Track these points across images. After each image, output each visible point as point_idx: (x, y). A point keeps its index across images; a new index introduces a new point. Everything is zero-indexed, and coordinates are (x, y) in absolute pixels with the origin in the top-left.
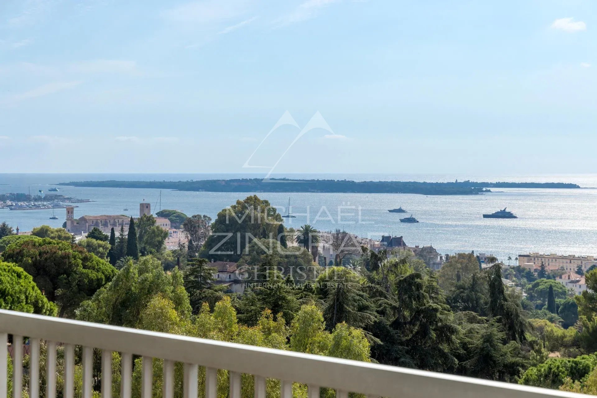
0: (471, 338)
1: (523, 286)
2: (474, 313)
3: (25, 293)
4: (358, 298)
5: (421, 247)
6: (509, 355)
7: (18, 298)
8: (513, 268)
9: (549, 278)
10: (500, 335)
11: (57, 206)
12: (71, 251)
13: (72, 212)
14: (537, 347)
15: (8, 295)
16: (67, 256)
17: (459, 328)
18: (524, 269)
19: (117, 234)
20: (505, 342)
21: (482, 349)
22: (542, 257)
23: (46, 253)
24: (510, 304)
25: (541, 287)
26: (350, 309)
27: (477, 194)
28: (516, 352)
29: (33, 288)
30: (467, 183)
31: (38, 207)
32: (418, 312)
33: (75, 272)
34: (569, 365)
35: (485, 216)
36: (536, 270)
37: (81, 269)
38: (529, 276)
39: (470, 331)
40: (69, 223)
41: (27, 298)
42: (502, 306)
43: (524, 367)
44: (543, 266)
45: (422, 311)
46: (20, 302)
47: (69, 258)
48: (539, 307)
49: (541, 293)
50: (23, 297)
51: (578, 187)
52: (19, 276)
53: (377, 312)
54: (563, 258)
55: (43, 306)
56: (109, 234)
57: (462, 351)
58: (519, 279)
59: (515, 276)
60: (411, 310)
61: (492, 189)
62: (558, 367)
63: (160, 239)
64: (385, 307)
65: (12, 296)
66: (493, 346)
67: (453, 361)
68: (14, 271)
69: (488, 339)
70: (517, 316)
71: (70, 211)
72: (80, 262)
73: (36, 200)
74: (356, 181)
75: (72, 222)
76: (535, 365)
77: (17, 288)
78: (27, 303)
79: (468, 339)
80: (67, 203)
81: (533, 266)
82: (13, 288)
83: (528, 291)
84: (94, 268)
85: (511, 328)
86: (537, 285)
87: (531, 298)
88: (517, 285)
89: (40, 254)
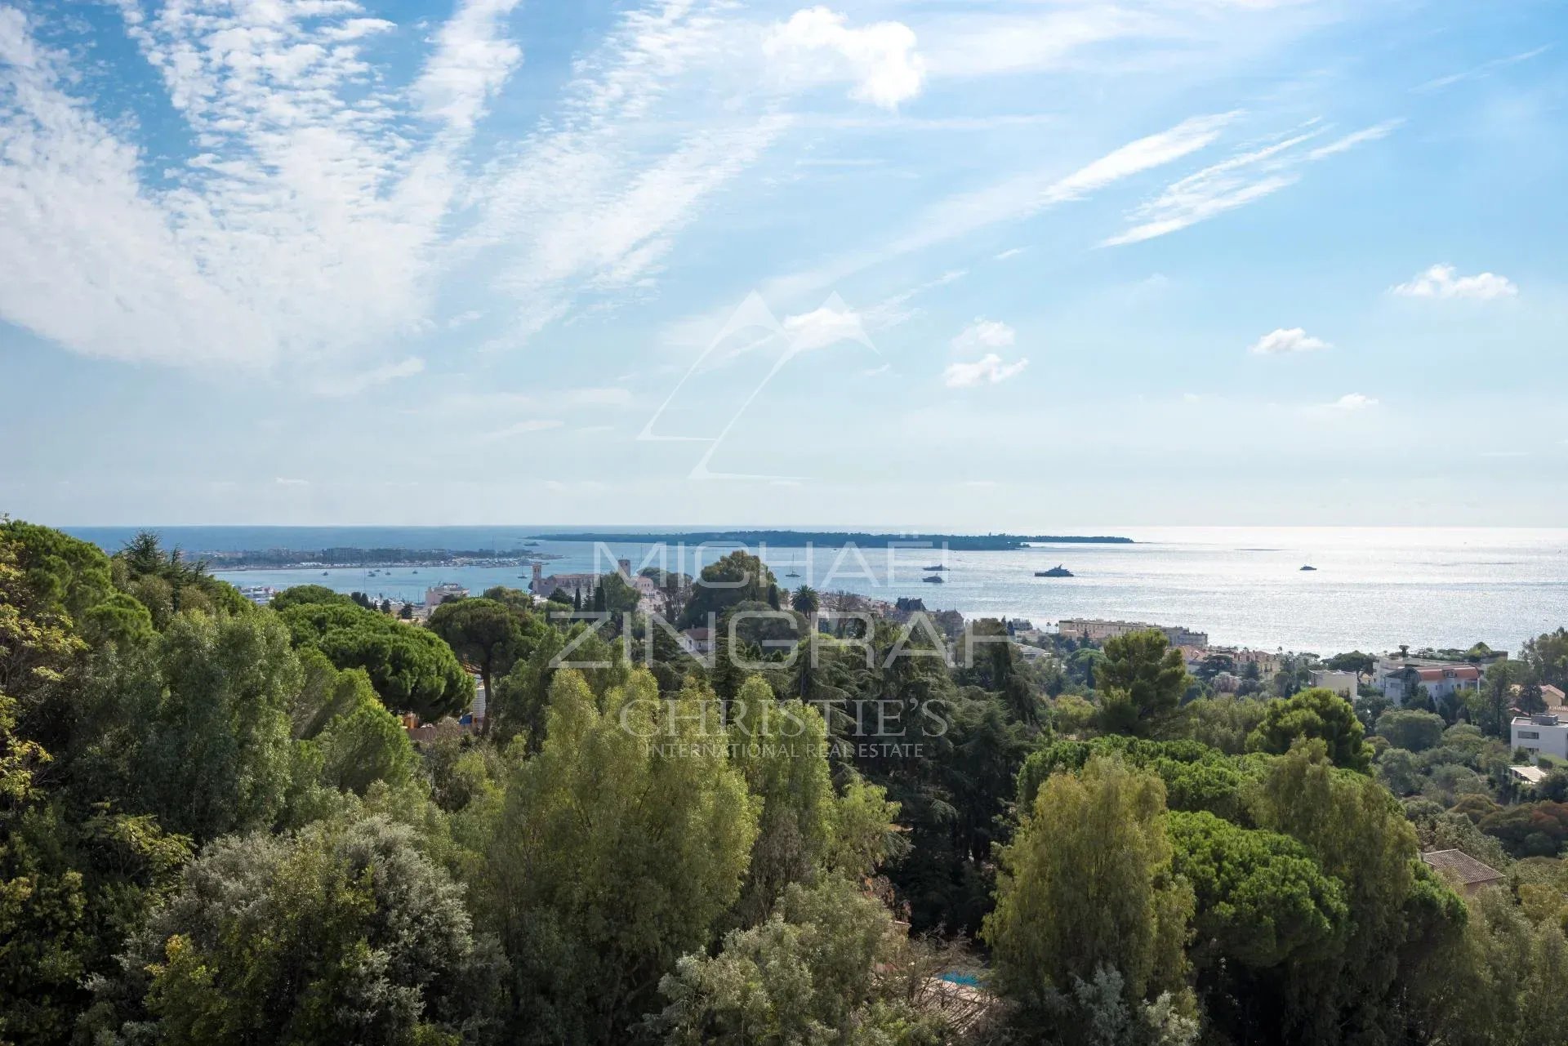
0: (971, 717)
1: (1062, 657)
2: (980, 688)
3: (437, 663)
4: (835, 669)
5: (943, 611)
6: (1013, 737)
7: (428, 669)
8: (1052, 636)
9: (1093, 647)
10: (1004, 714)
11: (523, 563)
12: (508, 614)
13: (539, 571)
14: (1044, 728)
15: (415, 665)
16: (502, 621)
17: (954, 705)
18: (1064, 638)
19: (583, 596)
20: (1010, 721)
21: (983, 730)
22: (1086, 623)
23: (479, 617)
24: (1018, 677)
25: (1081, 658)
26: (820, 683)
27: (1013, 549)
28: (1022, 734)
29: (447, 657)
30: (1002, 538)
31: (502, 564)
32: (907, 687)
33: (512, 640)
34: (1078, 748)
35: (1038, 575)
36: (1078, 639)
37: (519, 636)
38: (1070, 645)
39: (970, 709)
40: (536, 583)
41: (439, 669)
42: (1008, 679)
43: (1030, 751)
44: (1086, 634)
45: (911, 686)
46: (429, 674)
47: (505, 623)
48: (1078, 682)
49: (1081, 665)
50: (434, 668)
51: (1131, 542)
52: (431, 643)
53: (858, 686)
54: (1111, 624)
55: (458, 679)
56: (574, 596)
57: (959, 733)
58: (1057, 649)
59: (1054, 645)
60: (898, 683)
61: (1032, 544)
62: (1065, 752)
63: (632, 600)
64: (867, 682)
65: (420, 667)
66: (995, 727)
67: (947, 744)
68: (425, 638)
69: (990, 718)
70: (1027, 691)
71: (537, 570)
72: (518, 627)
73: (500, 556)
74: (873, 534)
75: (540, 582)
76: (1040, 749)
77: (426, 657)
78: (439, 674)
79: (966, 719)
80: (537, 560)
81: (1075, 633)
82: (421, 658)
83: (1068, 662)
84: (535, 635)
85: (1021, 706)
86: (1077, 655)
87: (1070, 671)
88: (1054, 656)
89: (472, 618)
